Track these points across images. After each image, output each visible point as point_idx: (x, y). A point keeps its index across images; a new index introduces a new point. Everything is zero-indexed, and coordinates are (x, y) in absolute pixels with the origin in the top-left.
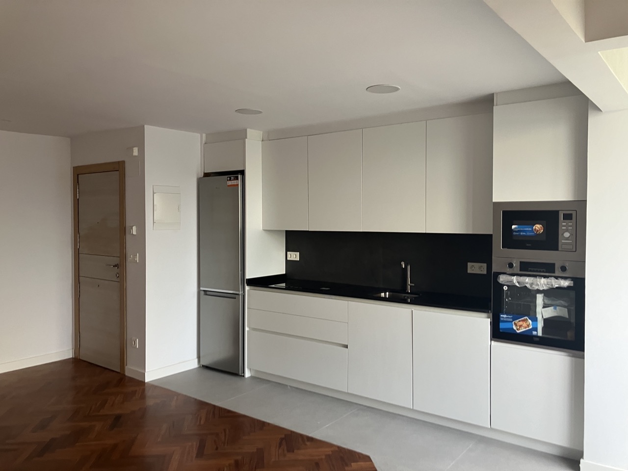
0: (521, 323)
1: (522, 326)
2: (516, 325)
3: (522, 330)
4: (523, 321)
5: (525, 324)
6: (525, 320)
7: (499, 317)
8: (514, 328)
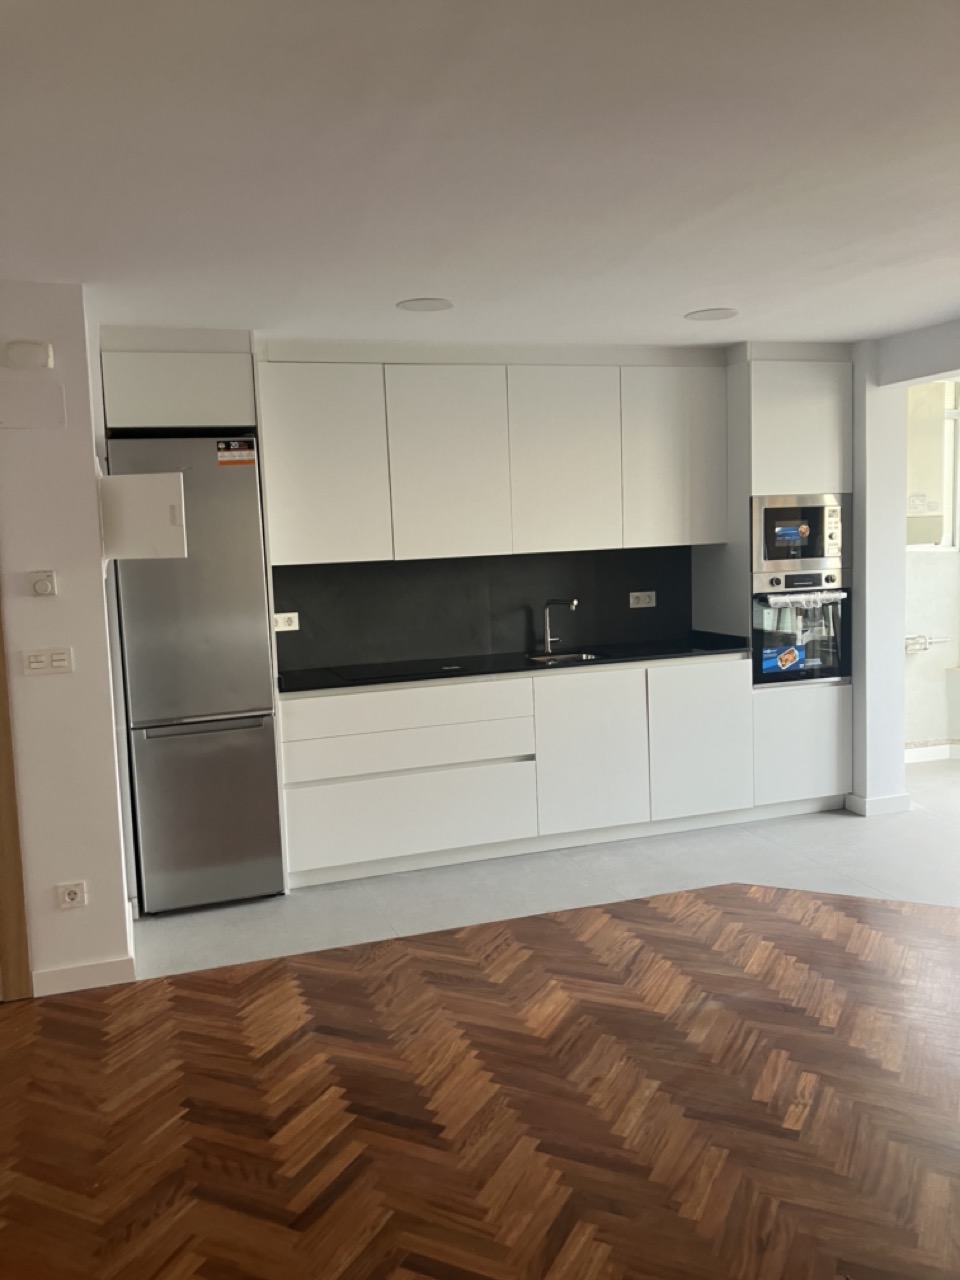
0: (787, 657)
1: (787, 660)
2: (781, 659)
3: (788, 665)
4: (789, 653)
5: (790, 657)
6: (791, 652)
7: (761, 654)
8: (780, 664)
